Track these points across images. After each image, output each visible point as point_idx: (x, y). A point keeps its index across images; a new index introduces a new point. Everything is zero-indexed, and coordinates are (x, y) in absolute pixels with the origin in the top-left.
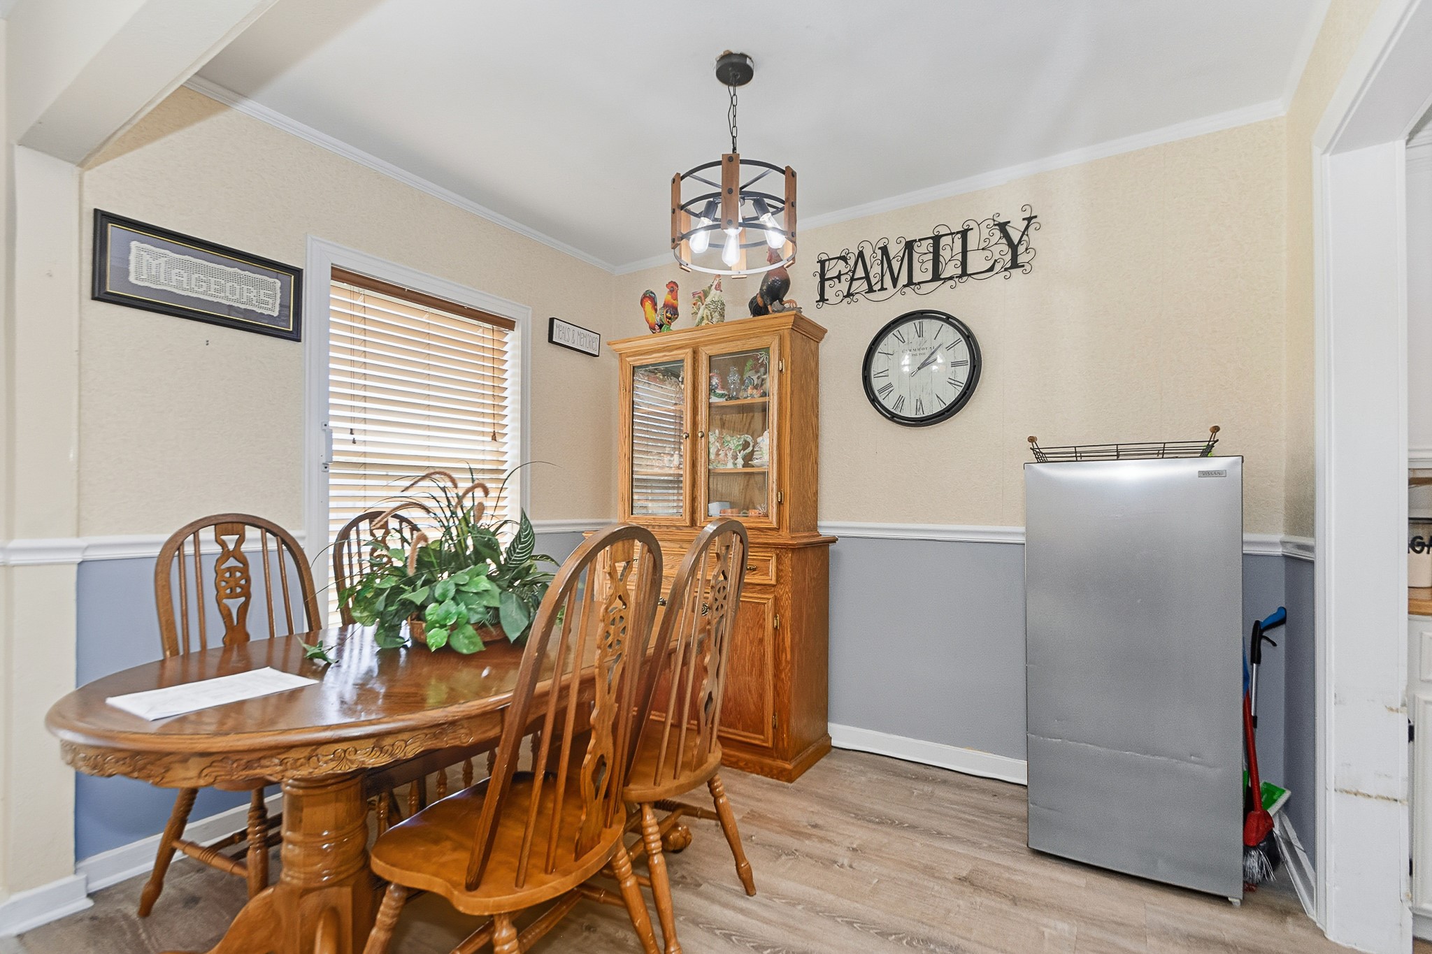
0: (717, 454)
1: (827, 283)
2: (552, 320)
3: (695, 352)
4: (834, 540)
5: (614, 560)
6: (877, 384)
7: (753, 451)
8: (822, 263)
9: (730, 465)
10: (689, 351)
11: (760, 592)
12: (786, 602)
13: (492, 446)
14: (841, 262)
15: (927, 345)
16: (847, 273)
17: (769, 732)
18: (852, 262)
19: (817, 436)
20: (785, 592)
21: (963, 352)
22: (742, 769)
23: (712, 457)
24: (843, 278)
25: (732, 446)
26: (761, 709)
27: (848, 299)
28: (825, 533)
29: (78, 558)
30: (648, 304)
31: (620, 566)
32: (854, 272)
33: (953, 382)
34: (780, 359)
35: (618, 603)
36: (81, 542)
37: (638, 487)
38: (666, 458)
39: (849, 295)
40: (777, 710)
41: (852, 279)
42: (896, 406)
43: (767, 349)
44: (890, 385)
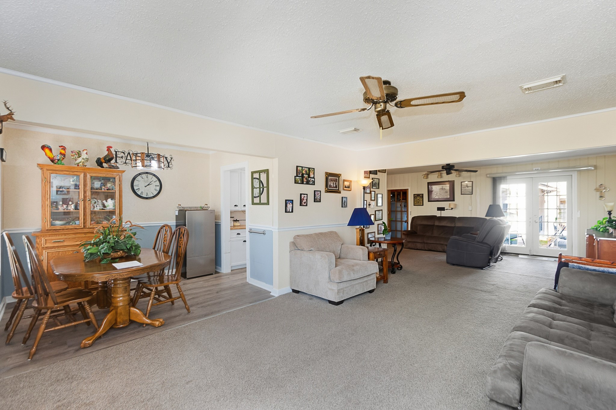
3: (85, 174)
6: (135, 188)
15: (149, 180)
16: (125, 157)
18: (126, 154)
21: (158, 183)
27: (125, 164)
30: (47, 150)
32: (127, 157)
33: (156, 190)
34: (119, 181)
39: (125, 163)
41: (126, 159)
42: (141, 194)
43: (114, 178)
44: (139, 189)
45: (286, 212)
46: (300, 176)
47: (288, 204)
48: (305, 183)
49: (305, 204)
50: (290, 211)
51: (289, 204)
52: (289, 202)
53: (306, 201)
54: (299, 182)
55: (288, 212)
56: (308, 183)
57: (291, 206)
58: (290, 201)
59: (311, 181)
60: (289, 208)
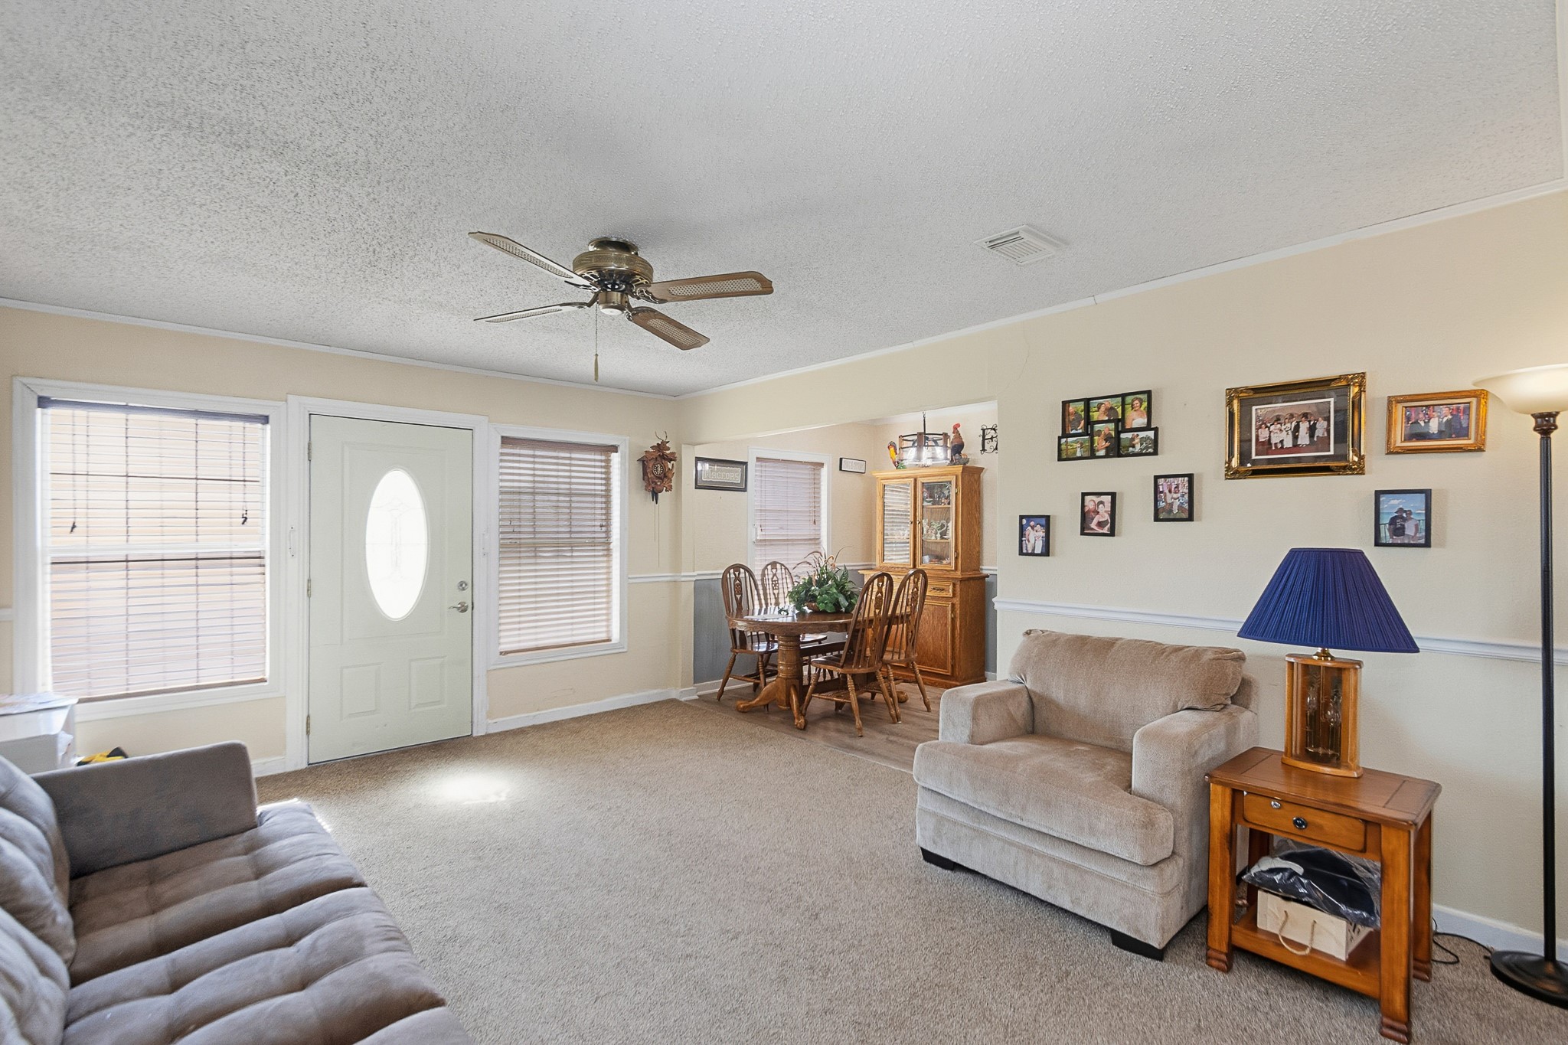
0: (927, 532)
1: (986, 441)
2: (841, 459)
3: (915, 480)
4: (988, 576)
5: (878, 582)
7: (946, 530)
8: (984, 430)
9: (933, 538)
10: (912, 479)
11: (945, 601)
12: (958, 606)
13: (813, 527)
14: (993, 431)
17: (950, 669)
19: (979, 523)
20: (957, 601)
22: (936, 686)
23: (925, 532)
24: (994, 439)
25: (935, 527)
26: (946, 657)
28: (985, 572)
29: (694, 579)
30: (892, 449)
31: (881, 584)
34: (956, 487)
35: (880, 595)
36: (695, 573)
37: (887, 547)
38: (901, 532)
40: (953, 658)
43: (950, 482)
45: (1021, 553)
46: (1080, 431)
47: (1029, 528)
48: (1102, 453)
49: (1106, 530)
50: (1038, 550)
51: (1033, 528)
52: (1032, 523)
53: (1107, 517)
54: (1079, 454)
55: (1027, 554)
56: (1117, 449)
57: (1042, 533)
58: (1038, 520)
59: (1137, 441)
60: (1032, 541)
